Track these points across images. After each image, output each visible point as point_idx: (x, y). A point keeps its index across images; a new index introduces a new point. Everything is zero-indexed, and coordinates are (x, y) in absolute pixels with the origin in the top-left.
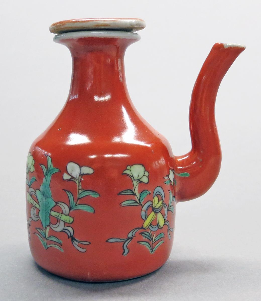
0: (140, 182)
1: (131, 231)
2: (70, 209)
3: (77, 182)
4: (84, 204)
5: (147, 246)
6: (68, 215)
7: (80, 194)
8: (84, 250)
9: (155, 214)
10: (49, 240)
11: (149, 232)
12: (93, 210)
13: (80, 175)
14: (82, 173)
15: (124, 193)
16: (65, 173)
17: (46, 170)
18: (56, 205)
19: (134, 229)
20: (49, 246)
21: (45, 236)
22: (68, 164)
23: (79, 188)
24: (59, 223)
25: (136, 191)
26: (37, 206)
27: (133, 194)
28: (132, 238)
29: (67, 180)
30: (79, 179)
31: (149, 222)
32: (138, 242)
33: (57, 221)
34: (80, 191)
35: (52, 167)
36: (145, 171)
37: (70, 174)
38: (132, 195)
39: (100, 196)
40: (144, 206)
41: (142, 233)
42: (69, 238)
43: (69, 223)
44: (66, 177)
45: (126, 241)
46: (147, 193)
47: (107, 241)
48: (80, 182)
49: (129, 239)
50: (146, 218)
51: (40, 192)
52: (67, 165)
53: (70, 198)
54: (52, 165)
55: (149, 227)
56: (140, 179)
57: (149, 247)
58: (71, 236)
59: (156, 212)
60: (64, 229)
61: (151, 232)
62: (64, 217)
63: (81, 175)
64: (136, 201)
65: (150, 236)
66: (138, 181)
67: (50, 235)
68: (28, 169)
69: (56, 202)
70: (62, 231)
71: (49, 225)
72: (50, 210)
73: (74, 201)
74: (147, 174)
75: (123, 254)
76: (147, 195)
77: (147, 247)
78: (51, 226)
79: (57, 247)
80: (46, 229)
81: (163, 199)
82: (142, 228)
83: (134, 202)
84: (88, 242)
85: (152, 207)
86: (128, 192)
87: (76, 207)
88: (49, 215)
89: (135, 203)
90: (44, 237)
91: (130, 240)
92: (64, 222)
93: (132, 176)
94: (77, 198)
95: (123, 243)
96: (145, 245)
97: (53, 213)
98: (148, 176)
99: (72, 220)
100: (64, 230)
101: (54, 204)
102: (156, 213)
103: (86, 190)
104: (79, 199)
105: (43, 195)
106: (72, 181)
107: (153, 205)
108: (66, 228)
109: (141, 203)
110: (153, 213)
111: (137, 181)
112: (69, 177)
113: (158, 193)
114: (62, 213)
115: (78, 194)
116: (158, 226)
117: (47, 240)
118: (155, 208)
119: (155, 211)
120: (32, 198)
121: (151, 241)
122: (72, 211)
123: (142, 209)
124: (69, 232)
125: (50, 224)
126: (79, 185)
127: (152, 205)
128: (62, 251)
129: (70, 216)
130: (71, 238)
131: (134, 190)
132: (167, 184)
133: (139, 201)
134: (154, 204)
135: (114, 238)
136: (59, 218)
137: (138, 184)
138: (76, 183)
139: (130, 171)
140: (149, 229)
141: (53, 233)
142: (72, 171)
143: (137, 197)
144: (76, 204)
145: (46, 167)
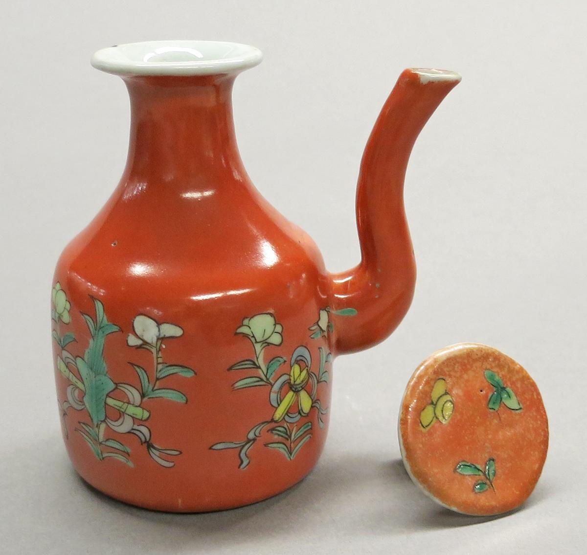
0: (266, 344)
1: (253, 429)
2: (143, 396)
3: (154, 350)
4: (167, 389)
5: (282, 449)
6: (139, 406)
7: (160, 371)
8: (171, 463)
9: (295, 394)
10: (106, 445)
11: (285, 426)
12: (185, 398)
13: (158, 339)
14: (162, 335)
15: (239, 366)
16: (130, 334)
17: (94, 325)
18: (116, 388)
19: (257, 426)
20: (105, 455)
21: (98, 437)
22: (135, 318)
23: (157, 361)
24: (124, 419)
25: (261, 362)
26: (80, 384)
27: (255, 367)
28: (254, 440)
29: (135, 346)
30: (157, 344)
31: (284, 409)
32: (266, 445)
33: (120, 416)
34: (160, 367)
35: (105, 321)
36: (275, 325)
37: (141, 337)
38: (253, 368)
39: (196, 374)
40: (274, 384)
41: (273, 429)
42: (144, 444)
43: (141, 420)
44: (133, 341)
45: (243, 446)
46: (279, 361)
47: (210, 448)
48: (160, 350)
49: (249, 442)
50: (279, 403)
51: (86, 362)
52: (134, 321)
53: (141, 377)
54: (105, 318)
55: (284, 418)
56: (266, 340)
57: (286, 450)
58: (146, 442)
59: (297, 390)
60: (133, 429)
61: (288, 424)
62: (131, 410)
63: (161, 339)
64: (260, 378)
65: (287, 431)
66: (263, 343)
67: (107, 438)
68: (57, 315)
69: (116, 384)
70: (129, 432)
71: (104, 421)
72: (105, 396)
73: (149, 383)
74: (279, 328)
75: (239, 467)
76: (280, 364)
77: (282, 451)
78: (108, 423)
79: (121, 459)
80: (98, 426)
81: (309, 366)
82: (272, 420)
83: (257, 379)
84: (177, 451)
85: (289, 383)
86: (246, 364)
87: (154, 394)
88: (103, 404)
89: (258, 381)
90: (96, 440)
91: (251, 443)
92: (133, 418)
93: (252, 337)
94: (155, 378)
95: (239, 449)
96: (277, 449)
97: (110, 401)
98: (280, 331)
99: (146, 414)
100: (132, 431)
101: (111, 386)
102: (297, 392)
103: (170, 364)
104: (157, 379)
105: (91, 369)
106: (144, 348)
107: (290, 379)
108: (136, 427)
109: (270, 380)
110: (291, 394)
111: (261, 343)
112: (139, 342)
113: (299, 359)
114: (129, 403)
115: (157, 371)
116: (299, 413)
117: (101, 445)
118: (294, 384)
119: (293, 389)
120: (69, 370)
121: (288, 440)
122: (145, 399)
123: (271, 389)
124: (143, 434)
125: (106, 419)
126: (157, 356)
127: (289, 381)
128: (131, 464)
129: (143, 409)
130: (146, 444)
131: (257, 358)
132: (316, 339)
133: (266, 376)
134: (292, 379)
135: (224, 442)
136: (123, 410)
137: (264, 347)
138: (153, 353)
139: (248, 328)
140: (285, 420)
141: (112, 435)
142: (144, 331)
143: (262, 371)
144: (153, 388)
145: (95, 320)
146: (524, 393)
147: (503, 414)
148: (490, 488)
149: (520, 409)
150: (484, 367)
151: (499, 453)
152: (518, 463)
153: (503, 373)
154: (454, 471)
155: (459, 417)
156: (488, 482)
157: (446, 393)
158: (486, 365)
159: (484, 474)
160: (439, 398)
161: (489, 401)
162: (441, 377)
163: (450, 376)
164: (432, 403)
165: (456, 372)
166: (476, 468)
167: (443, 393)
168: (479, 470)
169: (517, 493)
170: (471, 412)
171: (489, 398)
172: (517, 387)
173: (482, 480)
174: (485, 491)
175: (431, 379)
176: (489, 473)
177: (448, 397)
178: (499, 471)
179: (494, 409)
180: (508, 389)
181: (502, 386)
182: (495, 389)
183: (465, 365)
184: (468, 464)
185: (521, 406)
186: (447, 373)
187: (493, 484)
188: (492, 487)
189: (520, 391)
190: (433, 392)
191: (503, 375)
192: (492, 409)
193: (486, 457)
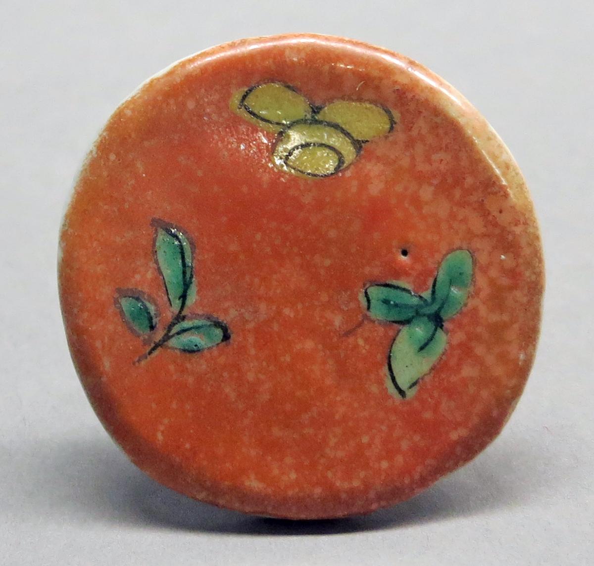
146: (450, 392)
147: (366, 340)
148: (145, 343)
149: (401, 392)
150: (478, 244)
151: (253, 352)
152: (246, 422)
153: (483, 311)
154: (153, 220)
155: (307, 199)
156: (159, 335)
157: (358, 145)
158: (483, 246)
159: (180, 318)
160: (336, 126)
161: (387, 285)
162: (396, 115)
163: (410, 144)
164: (316, 110)
165: (428, 160)
166: (186, 285)
167: (355, 135)
168: (184, 297)
169: (160, 437)
170: (333, 234)
171: (395, 282)
172: (459, 365)
173: (158, 314)
174: (133, 331)
175: (377, 88)
176: (184, 331)
177: (349, 152)
178: (201, 365)
179: (369, 308)
180: (442, 340)
181: (445, 316)
182: (426, 295)
183: (458, 182)
184: (188, 261)
185: (411, 394)
186: (414, 133)
187: (159, 350)
188: (148, 349)
189: (454, 379)
190: (345, 103)
191: (475, 310)
192: (369, 301)
193: (226, 311)
